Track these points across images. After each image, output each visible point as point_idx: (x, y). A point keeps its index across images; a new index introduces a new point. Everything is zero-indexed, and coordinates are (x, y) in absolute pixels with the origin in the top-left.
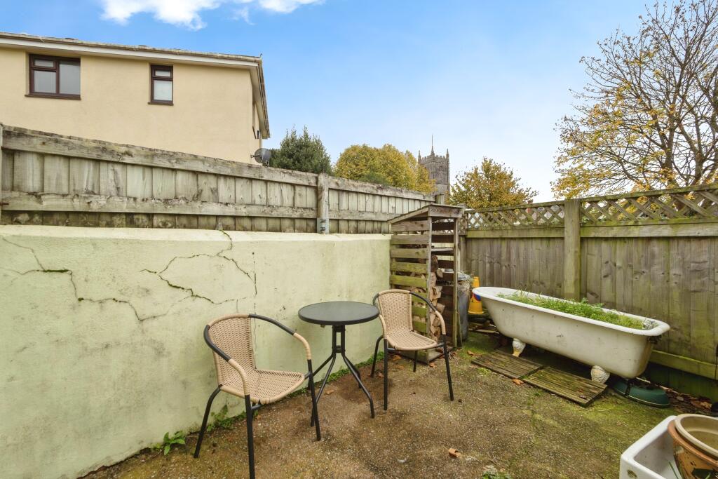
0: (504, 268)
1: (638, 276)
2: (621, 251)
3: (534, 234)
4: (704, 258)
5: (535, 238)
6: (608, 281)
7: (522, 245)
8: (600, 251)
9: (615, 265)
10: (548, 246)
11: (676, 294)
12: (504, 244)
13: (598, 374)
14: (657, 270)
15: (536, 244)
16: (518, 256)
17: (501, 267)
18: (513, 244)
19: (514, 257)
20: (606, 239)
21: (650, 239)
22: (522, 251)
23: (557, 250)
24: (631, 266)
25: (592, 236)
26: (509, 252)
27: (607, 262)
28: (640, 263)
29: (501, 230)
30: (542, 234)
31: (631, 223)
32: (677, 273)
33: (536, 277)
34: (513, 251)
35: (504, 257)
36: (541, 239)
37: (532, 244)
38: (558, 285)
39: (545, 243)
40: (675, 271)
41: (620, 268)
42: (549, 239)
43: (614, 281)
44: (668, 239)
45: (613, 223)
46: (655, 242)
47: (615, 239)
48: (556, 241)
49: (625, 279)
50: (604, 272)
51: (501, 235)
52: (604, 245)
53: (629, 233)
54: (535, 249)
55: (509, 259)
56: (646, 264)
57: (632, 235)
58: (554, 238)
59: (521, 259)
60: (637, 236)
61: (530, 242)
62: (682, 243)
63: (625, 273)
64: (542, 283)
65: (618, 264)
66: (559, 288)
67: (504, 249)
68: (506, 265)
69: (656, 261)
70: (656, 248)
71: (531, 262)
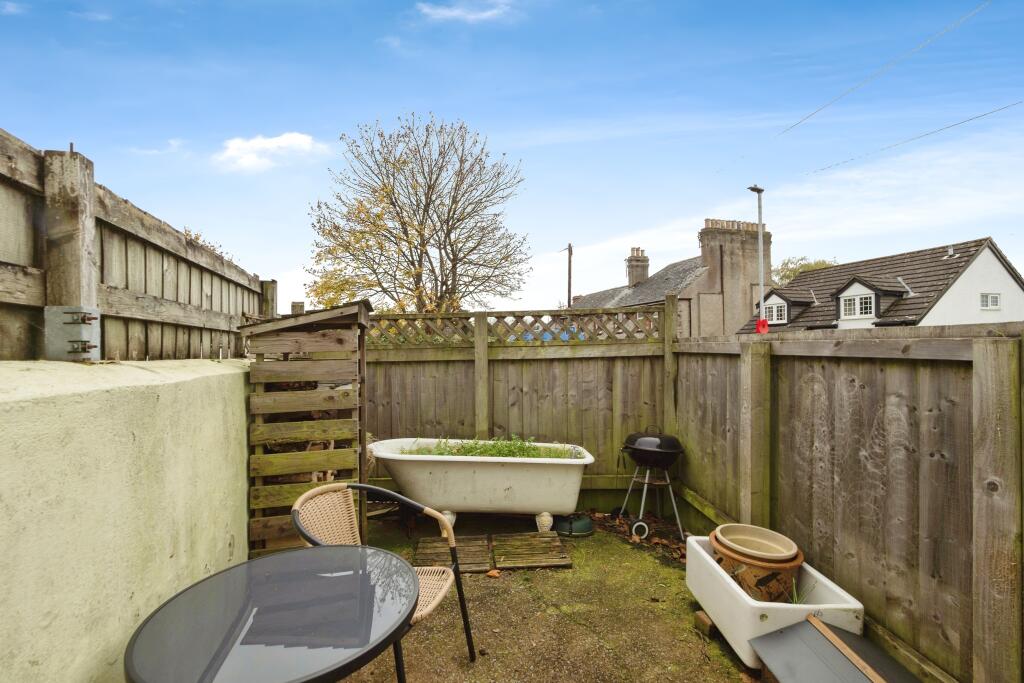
0: (380, 408)
1: (542, 401)
2: (528, 373)
3: (430, 356)
4: (591, 378)
5: (429, 362)
6: (515, 410)
7: (409, 371)
8: (507, 376)
9: (522, 391)
10: (446, 372)
11: (572, 415)
12: (380, 371)
13: (545, 521)
14: (558, 391)
15: (430, 370)
16: (403, 387)
17: (376, 407)
18: (396, 371)
19: (396, 390)
20: (513, 361)
21: (552, 360)
22: (409, 380)
23: (459, 376)
24: (536, 391)
25: (500, 358)
26: (388, 384)
27: (514, 389)
28: (544, 387)
29: (376, 349)
30: (441, 356)
31: (538, 343)
32: (574, 393)
33: (431, 414)
34: (396, 382)
35: (380, 391)
36: (437, 362)
37: (424, 369)
38: (459, 422)
39: (442, 368)
40: (572, 392)
41: (526, 393)
42: (447, 362)
43: (521, 409)
44: (566, 360)
45: (521, 343)
46: (556, 364)
47: (522, 361)
48: (457, 364)
49: (532, 405)
50: (511, 399)
51: (377, 357)
52: (511, 369)
53: (537, 354)
54: (428, 377)
55: (389, 393)
56: (549, 389)
57: (539, 357)
58: (454, 361)
59: (409, 393)
60: (543, 357)
61: (420, 368)
62: (576, 363)
63: (531, 399)
64: (439, 423)
65: (525, 389)
66: (461, 427)
67: (380, 380)
68: (385, 402)
69: (557, 383)
70: (558, 369)
71: (423, 395)
